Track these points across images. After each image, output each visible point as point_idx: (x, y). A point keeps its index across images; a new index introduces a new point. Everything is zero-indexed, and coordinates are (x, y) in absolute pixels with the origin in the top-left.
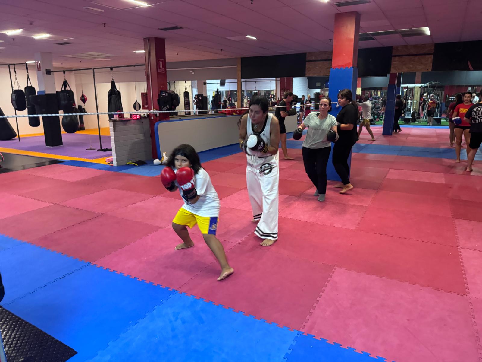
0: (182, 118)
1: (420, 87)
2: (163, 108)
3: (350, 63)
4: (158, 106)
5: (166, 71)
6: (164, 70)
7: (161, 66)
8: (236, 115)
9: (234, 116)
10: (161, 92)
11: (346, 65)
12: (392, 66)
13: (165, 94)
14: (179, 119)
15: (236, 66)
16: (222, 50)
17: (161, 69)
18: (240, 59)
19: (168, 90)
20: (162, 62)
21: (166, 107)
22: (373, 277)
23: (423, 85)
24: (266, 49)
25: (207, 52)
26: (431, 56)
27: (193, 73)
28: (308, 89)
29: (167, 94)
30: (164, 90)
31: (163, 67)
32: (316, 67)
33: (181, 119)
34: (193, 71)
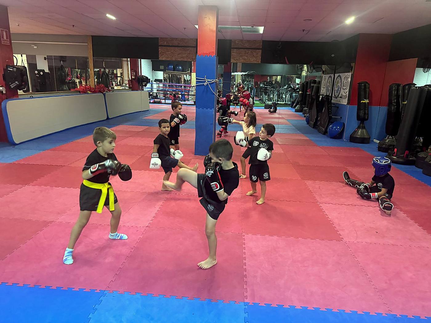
0: (33, 95)
1: (242, 75)
2: (11, 84)
3: (213, 52)
4: (4, 83)
5: (11, 43)
6: (9, 42)
7: (5, 38)
8: (91, 94)
9: (89, 94)
10: (8, 66)
11: (209, 53)
12: (232, 57)
13: (13, 69)
14: (30, 97)
15: (87, 44)
16: (73, 26)
17: (5, 40)
18: (91, 37)
19: (15, 64)
20: (6, 32)
21: (14, 84)
22: (275, 238)
23: (244, 73)
24: (122, 30)
25: (56, 26)
26: (260, 50)
27: (35, 47)
28: (152, 71)
29: (15, 69)
30: (11, 65)
31: (7, 38)
32: (168, 52)
33: (33, 97)
34: (35, 44)
